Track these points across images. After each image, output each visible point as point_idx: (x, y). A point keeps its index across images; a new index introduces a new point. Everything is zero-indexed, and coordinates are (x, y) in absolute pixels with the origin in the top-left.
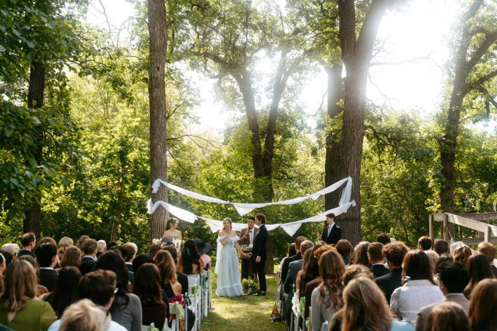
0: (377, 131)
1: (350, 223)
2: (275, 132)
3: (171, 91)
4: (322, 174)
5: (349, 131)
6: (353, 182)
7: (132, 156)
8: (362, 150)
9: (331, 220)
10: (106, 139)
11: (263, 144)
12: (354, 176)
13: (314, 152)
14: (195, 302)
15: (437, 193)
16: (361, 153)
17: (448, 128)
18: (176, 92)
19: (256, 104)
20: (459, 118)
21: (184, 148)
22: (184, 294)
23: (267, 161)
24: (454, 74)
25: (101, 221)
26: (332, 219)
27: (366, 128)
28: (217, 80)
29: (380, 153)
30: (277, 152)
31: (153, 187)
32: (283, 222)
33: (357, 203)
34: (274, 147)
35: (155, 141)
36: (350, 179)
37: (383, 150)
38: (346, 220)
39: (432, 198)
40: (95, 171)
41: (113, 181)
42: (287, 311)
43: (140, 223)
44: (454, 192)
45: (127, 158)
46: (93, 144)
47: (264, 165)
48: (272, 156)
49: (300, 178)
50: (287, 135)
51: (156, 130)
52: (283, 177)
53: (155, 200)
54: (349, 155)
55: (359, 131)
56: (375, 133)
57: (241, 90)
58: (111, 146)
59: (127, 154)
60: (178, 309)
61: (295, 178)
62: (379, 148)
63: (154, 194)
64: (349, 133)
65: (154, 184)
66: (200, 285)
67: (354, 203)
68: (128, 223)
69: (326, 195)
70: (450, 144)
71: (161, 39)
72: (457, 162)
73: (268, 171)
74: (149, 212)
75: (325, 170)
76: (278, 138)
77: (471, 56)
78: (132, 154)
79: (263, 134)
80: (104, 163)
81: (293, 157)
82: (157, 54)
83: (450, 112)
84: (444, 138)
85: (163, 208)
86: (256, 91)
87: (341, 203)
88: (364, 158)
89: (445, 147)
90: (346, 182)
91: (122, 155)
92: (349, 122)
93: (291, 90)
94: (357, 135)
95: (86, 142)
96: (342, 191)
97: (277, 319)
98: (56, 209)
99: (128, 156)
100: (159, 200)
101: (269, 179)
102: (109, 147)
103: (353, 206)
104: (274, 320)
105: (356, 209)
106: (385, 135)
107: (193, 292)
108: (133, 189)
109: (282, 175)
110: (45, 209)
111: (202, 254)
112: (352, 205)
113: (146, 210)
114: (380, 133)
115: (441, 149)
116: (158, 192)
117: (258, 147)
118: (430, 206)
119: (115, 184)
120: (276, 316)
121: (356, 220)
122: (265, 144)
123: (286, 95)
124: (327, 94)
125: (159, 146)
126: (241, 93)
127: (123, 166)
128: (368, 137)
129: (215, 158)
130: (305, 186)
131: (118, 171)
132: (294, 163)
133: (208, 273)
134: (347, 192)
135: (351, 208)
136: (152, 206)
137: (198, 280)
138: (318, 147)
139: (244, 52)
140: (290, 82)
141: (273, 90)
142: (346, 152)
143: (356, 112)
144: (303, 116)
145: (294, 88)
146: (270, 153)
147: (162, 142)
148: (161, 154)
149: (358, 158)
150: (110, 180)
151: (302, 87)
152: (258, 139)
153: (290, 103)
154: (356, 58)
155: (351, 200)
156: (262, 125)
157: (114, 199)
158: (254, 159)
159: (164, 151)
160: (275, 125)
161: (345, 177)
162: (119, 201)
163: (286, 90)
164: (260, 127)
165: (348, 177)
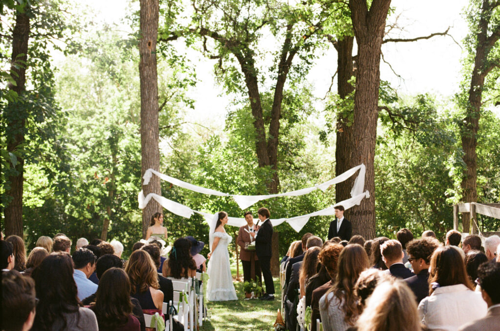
0: (393, 113)
1: (363, 216)
2: (281, 117)
3: (165, 73)
5: (361, 112)
6: (367, 170)
7: (123, 144)
8: (376, 134)
9: (340, 213)
10: (96, 126)
11: (267, 130)
12: (368, 164)
13: (323, 136)
15: (457, 182)
16: (375, 137)
17: (469, 111)
20: (480, 99)
21: (183, 137)
23: (272, 148)
24: (474, 50)
25: (90, 217)
26: (342, 212)
27: (380, 109)
28: (217, 61)
29: (395, 138)
30: (283, 139)
31: (144, 178)
32: (290, 216)
33: (371, 194)
34: (279, 134)
35: (147, 126)
36: (363, 167)
37: (399, 134)
38: (359, 213)
39: (452, 187)
40: (83, 162)
41: (103, 172)
44: (477, 181)
45: (118, 147)
46: (81, 131)
47: (269, 153)
48: (277, 142)
50: (293, 119)
51: (147, 114)
52: (290, 167)
53: (146, 192)
54: (362, 139)
55: (372, 112)
56: (390, 114)
57: (243, 70)
58: (101, 133)
59: (117, 141)
60: (158, 321)
62: (395, 132)
63: (146, 185)
65: (145, 174)
66: (192, 290)
67: (368, 194)
69: (336, 184)
70: (471, 128)
71: (152, 11)
72: (478, 148)
73: (273, 159)
74: (140, 207)
75: (335, 159)
76: (284, 123)
77: (492, 30)
78: (123, 142)
79: (267, 119)
80: (93, 153)
81: (300, 145)
82: (148, 27)
83: (471, 92)
84: (465, 122)
85: (156, 201)
86: (260, 71)
87: (352, 193)
88: (378, 144)
89: (466, 131)
90: (359, 171)
91: (113, 142)
92: (361, 103)
93: (298, 69)
94: (371, 117)
95: (73, 129)
96: (354, 180)
97: (281, 329)
98: (40, 203)
99: (119, 144)
100: (151, 192)
101: (275, 167)
103: (367, 197)
104: (278, 330)
105: (370, 201)
106: (401, 116)
107: (181, 299)
108: (125, 180)
109: (288, 164)
110: (29, 203)
111: (195, 253)
112: (365, 196)
113: (138, 204)
114: (395, 115)
115: (461, 132)
116: (150, 183)
117: (262, 133)
118: (451, 196)
119: (105, 176)
120: (280, 325)
121: (370, 213)
122: (270, 130)
123: (292, 75)
124: (337, 74)
125: (151, 132)
126: (243, 74)
127: (114, 155)
128: (382, 120)
131: (108, 162)
132: (301, 152)
134: (360, 181)
135: (365, 200)
136: (143, 200)
138: (327, 132)
139: (246, 29)
140: (296, 60)
141: (277, 70)
142: (359, 136)
143: (369, 90)
144: (311, 99)
145: (300, 67)
146: (275, 140)
147: (154, 127)
148: (153, 140)
149: (371, 143)
150: (99, 171)
151: (310, 66)
152: (261, 124)
153: (296, 84)
154: (368, 30)
155: (364, 191)
156: (267, 108)
157: (103, 193)
158: (257, 146)
159: (156, 137)
160: (280, 108)
161: (357, 165)
162: (109, 195)
163: (292, 69)
164: (264, 110)
165: (360, 164)
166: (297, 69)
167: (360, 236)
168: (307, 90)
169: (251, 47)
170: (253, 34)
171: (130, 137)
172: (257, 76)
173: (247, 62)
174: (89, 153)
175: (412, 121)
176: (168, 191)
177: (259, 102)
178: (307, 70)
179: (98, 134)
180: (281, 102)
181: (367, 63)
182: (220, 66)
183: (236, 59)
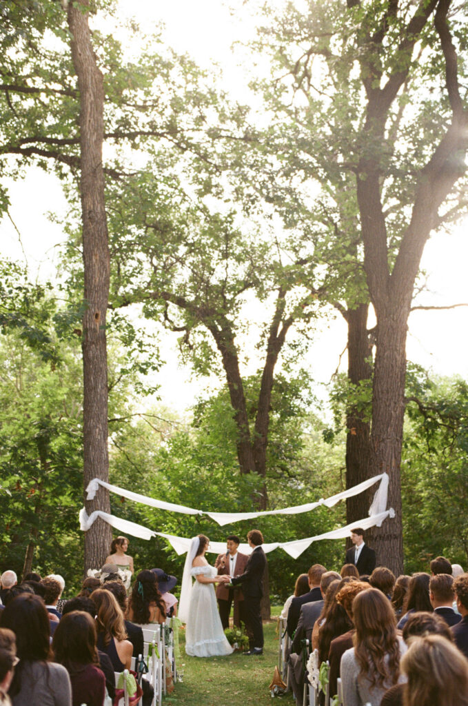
0: (425, 405)
1: (386, 542)
2: (271, 409)
3: (115, 349)
4: (341, 469)
5: (382, 406)
6: (391, 481)
7: (56, 444)
8: (402, 432)
9: (358, 538)
10: (18, 420)
11: (252, 426)
12: (392, 473)
13: (329, 437)
14: (153, 667)
16: (401, 437)
18: (122, 350)
19: (241, 366)
21: (134, 433)
22: (137, 656)
23: (259, 451)
25: (9, 540)
26: (361, 537)
27: (406, 400)
28: (183, 333)
29: (429, 437)
30: (274, 438)
31: (87, 490)
32: (283, 541)
33: (397, 512)
34: (269, 431)
35: (92, 423)
36: (385, 477)
37: (433, 433)
38: (381, 537)
40: (1, 468)
41: (27, 482)
42: (298, 682)
43: (69, 544)
45: (50, 448)
47: (255, 457)
48: (266, 443)
49: (307, 475)
51: (92, 406)
52: (281, 475)
53: (90, 510)
54: (383, 440)
55: (397, 405)
56: (421, 407)
57: (219, 348)
58: (26, 430)
59: (48, 441)
60: (128, 681)
61: (299, 475)
62: (427, 431)
63: (90, 501)
64: (382, 409)
65: (89, 486)
66: (161, 640)
67: (392, 513)
68: (50, 544)
69: (348, 499)
71: (101, 275)
73: (260, 466)
74: (82, 528)
75: (344, 463)
76: (275, 417)
78: (56, 441)
79: (253, 411)
80: (14, 456)
81: (298, 445)
82: (95, 295)
85: (104, 521)
86: (242, 348)
87: (371, 511)
88: (406, 445)
90: (379, 482)
91: (42, 442)
92: (382, 393)
94: (395, 412)
96: (373, 494)
97: (280, 692)
99: (50, 444)
100: (96, 510)
102: (22, 431)
103: (391, 517)
104: (275, 694)
105: (396, 521)
106: (435, 410)
107: (151, 653)
108: (57, 493)
109: (279, 471)
111: (164, 591)
112: (389, 515)
113: (78, 525)
114: (428, 408)
116: (95, 497)
117: (245, 431)
119: (31, 486)
120: (278, 687)
121: (396, 537)
122: (256, 426)
123: (284, 354)
124: (347, 351)
125: (97, 430)
126: (219, 352)
127: (43, 461)
128: (410, 415)
129: (180, 446)
130: (314, 487)
131: (36, 467)
132: (298, 453)
133: (172, 621)
134: (381, 496)
135: (388, 520)
136: (86, 520)
137: (157, 633)
138: (334, 430)
139: (222, 293)
140: (291, 335)
141: (266, 347)
142: (379, 436)
143: (392, 377)
144: (311, 384)
145: (297, 343)
146: (263, 440)
147: (102, 424)
148: (99, 441)
149: (396, 446)
150: (22, 480)
151: (310, 341)
152: (244, 419)
153: (292, 365)
154: (390, 299)
155: (387, 509)
156: (251, 397)
157: (29, 509)
158: (238, 448)
159: (104, 436)
160: (269, 398)
161: (377, 474)
162: (36, 511)
163: (285, 347)
164: (248, 400)
165: (382, 473)
166: (294, 346)
167: (386, 569)
168: (305, 373)
169: (229, 317)
170: (233, 300)
171: (66, 436)
172: (238, 356)
173: (225, 338)
175: (451, 417)
176: (120, 508)
177: (241, 389)
178: (307, 347)
180: (271, 389)
181: (390, 341)
182: (186, 341)
183: (209, 332)
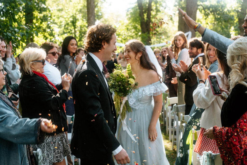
0: (205, 7)
2: (151, 10)
5: (190, 7)
6: (192, 34)
8: (196, 17)
10: (66, 16)
12: (192, 31)
23: (148, 25)
34: (151, 18)
37: (208, 17)
45: (76, 25)
46: (59, 18)
47: (146, 27)
48: (150, 22)
51: (90, 10)
55: (195, 7)
59: (76, 22)
75: (178, 29)
76: (153, 13)
78: (78, 23)
79: (145, 11)
91: (74, 23)
92: (190, 3)
94: (194, 10)
101: (149, 33)
106: (209, 9)
115: (238, 16)
122: (147, 17)
128: (200, 10)
147: (93, 16)
152: (142, 14)
160: (151, 6)
171: (82, 21)
174: (63, 28)
175: (214, 11)
179: (67, 19)
180: (152, 3)
